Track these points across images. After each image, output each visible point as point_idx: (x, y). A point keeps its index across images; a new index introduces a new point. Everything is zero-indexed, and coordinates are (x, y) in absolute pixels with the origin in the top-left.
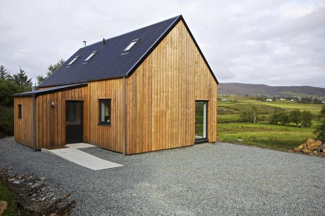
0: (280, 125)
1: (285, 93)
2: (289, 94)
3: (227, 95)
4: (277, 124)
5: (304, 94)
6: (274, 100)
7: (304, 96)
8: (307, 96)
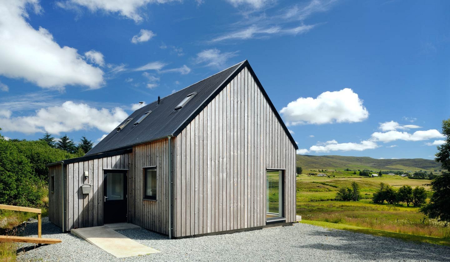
0: (386, 204)
1: (394, 167)
2: (398, 168)
3: (324, 170)
4: (382, 204)
5: (417, 168)
6: (380, 174)
7: (418, 170)
8: (421, 171)
